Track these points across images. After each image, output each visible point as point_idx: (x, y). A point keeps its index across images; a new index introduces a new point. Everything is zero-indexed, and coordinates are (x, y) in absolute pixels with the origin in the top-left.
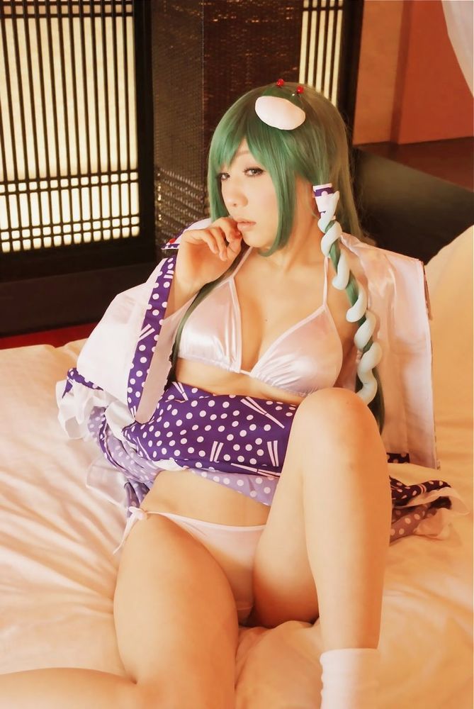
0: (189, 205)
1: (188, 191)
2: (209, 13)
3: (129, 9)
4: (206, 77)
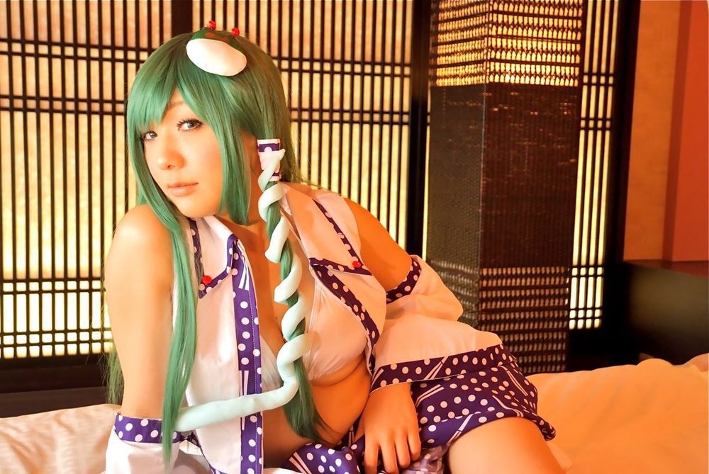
0: (462, 292)
1: (461, 277)
2: (491, 103)
3: (406, 118)
4: (487, 163)
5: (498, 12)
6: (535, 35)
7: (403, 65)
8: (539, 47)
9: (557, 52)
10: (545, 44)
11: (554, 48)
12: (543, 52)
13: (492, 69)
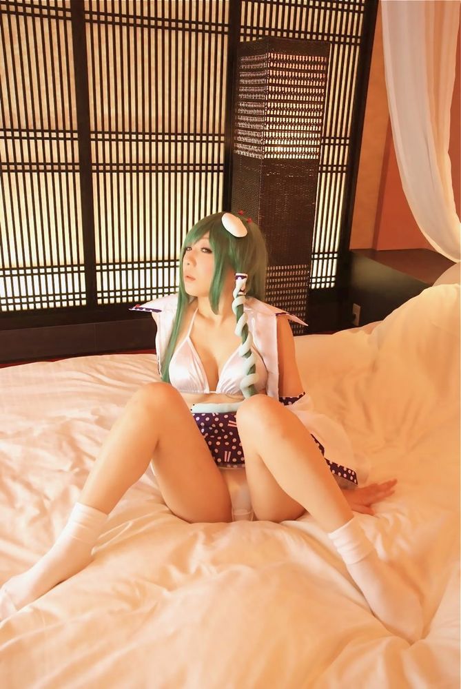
2: (265, 171)
3: (221, 168)
4: (261, 206)
5: (270, 116)
6: (293, 129)
7: (220, 135)
8: (295, 136)
9: (306, 139)
10: (299, 134)
11: (304, 136)
12: (297, 139)
13: (266, 150)
